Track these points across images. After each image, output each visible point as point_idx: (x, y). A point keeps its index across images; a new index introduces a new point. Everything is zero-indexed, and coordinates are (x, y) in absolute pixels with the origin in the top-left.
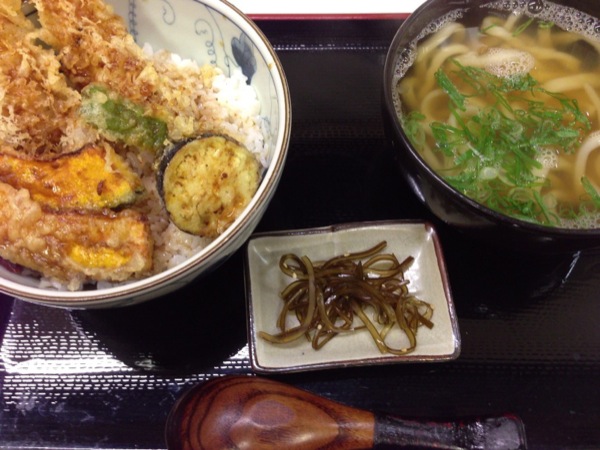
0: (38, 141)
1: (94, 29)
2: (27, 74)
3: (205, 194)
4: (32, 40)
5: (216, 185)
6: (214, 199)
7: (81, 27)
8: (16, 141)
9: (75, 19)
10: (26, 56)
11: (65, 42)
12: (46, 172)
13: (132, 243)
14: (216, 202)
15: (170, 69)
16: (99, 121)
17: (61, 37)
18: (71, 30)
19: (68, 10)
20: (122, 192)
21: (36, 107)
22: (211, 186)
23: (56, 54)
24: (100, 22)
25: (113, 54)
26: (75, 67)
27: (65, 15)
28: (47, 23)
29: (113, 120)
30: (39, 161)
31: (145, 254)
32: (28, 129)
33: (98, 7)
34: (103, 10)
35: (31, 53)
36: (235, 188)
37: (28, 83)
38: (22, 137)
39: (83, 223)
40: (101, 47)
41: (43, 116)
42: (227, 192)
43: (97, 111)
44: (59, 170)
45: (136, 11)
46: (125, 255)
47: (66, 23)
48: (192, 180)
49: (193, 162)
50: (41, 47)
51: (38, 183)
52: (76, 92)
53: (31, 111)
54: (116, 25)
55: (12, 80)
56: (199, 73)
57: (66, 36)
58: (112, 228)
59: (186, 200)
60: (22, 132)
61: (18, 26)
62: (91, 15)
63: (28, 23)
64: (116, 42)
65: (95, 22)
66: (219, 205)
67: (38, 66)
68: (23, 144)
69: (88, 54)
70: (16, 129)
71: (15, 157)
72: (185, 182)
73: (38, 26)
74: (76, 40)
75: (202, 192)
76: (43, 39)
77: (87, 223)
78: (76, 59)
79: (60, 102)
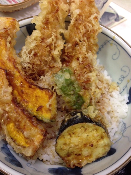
0: (33, 71)
1: (86, 45)
2: (48, 44)
3: (78, 145)
4: (60, 32)
5: (85, 145)
6: (80, 149)
7: (82, 40)
8: (25, 65)
9: (81, 36)
10: (53, 37)
11: (71, 42)
12: (25, 86)
13: (33, 141)
14: (79, 151)
15: (101, 76)
16: (59, 84)
17: (71, 39)
18: (77, 39)
19: (82, 31)
20: (46, 116)
21: (43, 58)
22: (82, 144)
23: (65, 43)
24: (90, 43)
25: (85, 59)
26: (68, 53)
27: (79, 32)
28: (70, 30)
29: (65, 87)
30: (26, 80)
31: (34, 150)
32: (34, 64)
33: (93, 37)
34: (94, 40)
35: (56, 37)
36: (92, 152)
37: (46, 47)
38: (29, 65)
39: (22, 118)
40: (83, 53)
41: (42, 63)
42: (87, 151)
43: (62, 80)
44: (31, 89)
45: (104, 46)
46: (27, 143)
47: (77, 35)
48: (77, 137)
49: (83, 131)
50: (62, 37)
51: (19, 88)
52: (61, 63)
53: (39, 58)
54: (95, 48)
55: (41, 42)
56: (110, 84)
57: (73, 40)
58: (30, 129)
59: (68, 142)
60: (30, 63)
61: (59, 23)
62: (88, 38)
63: (64, 25)
64: (90, 55)
65: (88, 42)
66: (80, 153)
67: (55, 43)
68: (27, 68)
69: (76, 52)
70: (29, 61)
71: (19, 72)
72: (73, 136)
73: (66, 28)
74: (76, 44)
75: (76, 144)
76: (64, 34)
77: (23, 119)
78: (70, 50)
79: (53, 61)
